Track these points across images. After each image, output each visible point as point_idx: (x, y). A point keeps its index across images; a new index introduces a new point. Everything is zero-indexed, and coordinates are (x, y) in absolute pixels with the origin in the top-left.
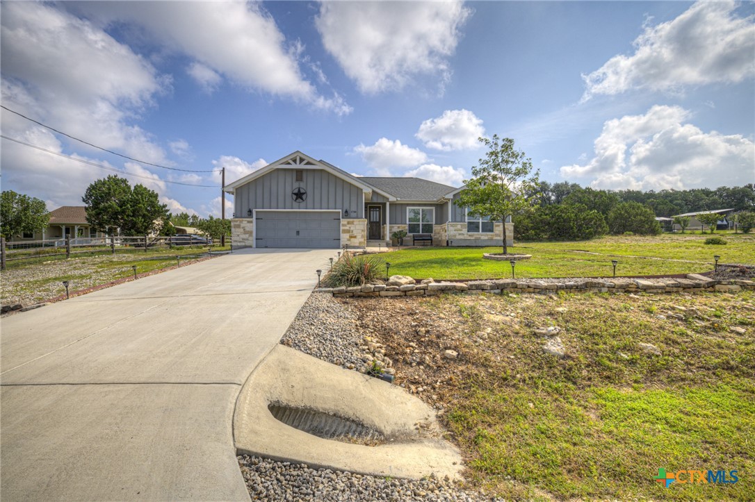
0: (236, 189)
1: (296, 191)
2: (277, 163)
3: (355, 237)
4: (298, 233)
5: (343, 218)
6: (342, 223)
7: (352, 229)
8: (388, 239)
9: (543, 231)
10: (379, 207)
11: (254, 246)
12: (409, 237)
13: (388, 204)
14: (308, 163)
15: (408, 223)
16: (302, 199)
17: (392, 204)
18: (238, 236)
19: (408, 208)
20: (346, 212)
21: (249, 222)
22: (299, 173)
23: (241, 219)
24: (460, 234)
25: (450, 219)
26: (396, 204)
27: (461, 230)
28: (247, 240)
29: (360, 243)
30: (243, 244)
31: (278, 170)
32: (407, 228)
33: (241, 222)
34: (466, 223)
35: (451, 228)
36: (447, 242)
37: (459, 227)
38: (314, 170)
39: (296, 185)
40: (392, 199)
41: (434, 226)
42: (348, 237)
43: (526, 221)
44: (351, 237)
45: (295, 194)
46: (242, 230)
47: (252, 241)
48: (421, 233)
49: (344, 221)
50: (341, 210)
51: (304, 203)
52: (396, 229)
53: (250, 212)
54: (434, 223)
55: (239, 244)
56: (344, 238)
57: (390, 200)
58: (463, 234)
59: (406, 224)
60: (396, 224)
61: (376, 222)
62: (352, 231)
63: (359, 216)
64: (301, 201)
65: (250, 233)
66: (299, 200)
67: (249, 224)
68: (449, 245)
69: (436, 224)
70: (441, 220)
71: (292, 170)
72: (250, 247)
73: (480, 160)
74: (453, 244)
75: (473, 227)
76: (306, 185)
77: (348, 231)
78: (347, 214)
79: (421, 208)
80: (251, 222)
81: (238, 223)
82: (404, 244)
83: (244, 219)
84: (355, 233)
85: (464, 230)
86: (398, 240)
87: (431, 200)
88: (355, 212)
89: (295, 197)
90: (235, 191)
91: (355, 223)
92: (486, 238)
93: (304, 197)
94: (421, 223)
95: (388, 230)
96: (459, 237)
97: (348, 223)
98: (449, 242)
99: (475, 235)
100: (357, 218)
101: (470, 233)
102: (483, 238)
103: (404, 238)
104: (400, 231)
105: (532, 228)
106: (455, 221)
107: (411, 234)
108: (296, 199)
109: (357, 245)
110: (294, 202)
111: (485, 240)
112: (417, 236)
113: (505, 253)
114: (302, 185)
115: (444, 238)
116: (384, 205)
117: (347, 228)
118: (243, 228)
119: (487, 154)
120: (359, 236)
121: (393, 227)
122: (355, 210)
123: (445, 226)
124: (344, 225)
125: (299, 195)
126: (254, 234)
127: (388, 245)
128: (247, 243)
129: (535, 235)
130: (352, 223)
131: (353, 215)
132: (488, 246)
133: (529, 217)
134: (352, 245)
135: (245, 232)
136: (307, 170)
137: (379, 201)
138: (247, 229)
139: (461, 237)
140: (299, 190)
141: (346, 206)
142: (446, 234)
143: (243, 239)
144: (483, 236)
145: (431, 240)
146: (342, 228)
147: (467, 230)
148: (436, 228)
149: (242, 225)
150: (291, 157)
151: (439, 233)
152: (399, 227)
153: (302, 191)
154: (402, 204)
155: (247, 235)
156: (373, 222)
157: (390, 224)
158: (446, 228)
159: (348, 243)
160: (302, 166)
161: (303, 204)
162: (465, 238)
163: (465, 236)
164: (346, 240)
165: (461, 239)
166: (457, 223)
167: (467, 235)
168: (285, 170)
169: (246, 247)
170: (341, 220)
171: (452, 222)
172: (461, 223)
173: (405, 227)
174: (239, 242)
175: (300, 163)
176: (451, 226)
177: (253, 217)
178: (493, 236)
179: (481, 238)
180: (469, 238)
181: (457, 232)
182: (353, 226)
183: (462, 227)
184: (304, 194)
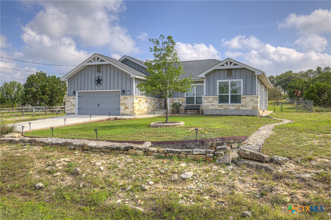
0: (68, 79)
2: (86, 62)
3: (128, 108)
4: (99, 105)
6: (121, 98)
7: (126, 102)
11: (77, 113)
14: (102, 60)
15: (185, 96)
16: (100, 84)
18: (69, 107)
20: (124, 91)
22: (99, 67)
23: (70, 97)
24: (212, 105)
27: (213, 102)
28: (73, 109)
29: (131, 112)
30: (71, 112)
31: (88, 66)
34: (218, 97)
35: (205, 101)
37: (211, 99)
38: (107, 65)
39: (97, 75)
42: (124, 108)
44: (126, 108)
45: (96, 80)
46: (70, 104)
47: (76, 110)
48: (195, 104)
49: (122, 97)
50: (120, 90)
51: (102, 85)
53: (75, 92)
56: (122, 107)
58: (214, 105)
60: (177, 97)
62: (126, 104)
64: (100, 85)
65: (74, 105)
66: (99, 84)
71: (94, 65)
72: (74, 114)
74: (207, 113)
76: (103, 75)
77: (124, 104)
79: (195, 85)
80: (74, 99)
81: (68, 99)
83: (71, 97)
84: (128, 106)
85: (215, 102)
86: (175, 110)
88: (129, 91)
89: (96, 82)
90: (67, 80)
91: (128, 98)
92: (234, 108)
93: (101, 82)
94: (195, 96)
96: (210, 107)
97: (124, 99)
98: (204, 111)
99: (225, 105)
100: (130, 95)
101: (220, 104)
102: (231, 108)
103: (180, 108)
104: (177, 103)
106: (209, 95)
107: (186, 105)
108: (97, 84)
109: (129, 113)
110: (96, 85)
112: (190, 106)
114: (101, 75)
117: (123, 102)
118: (71, 102)
120: (130, 108)
122: (129, 90)
124: (122, 100)
125: (99, 81)
126: (77, 106)
128: (73, 111)
130: (126, 98)
131: (128, 93)
134: (126, 113)
135: (72, 105)
136: (102, 65)
138: (73, 103)
139: (213, 107)
140: (99, 78)
141: (124, 88)
143: (71, 109)
144: (231, 106)
145: (199, 109)
146: (121, 102)
147: (218, 101)
149: (71, 101)
150: (92, 58)
152: (178, 100)
153: (100, 79)
155: (73, 107)
157: (171, 97)
159: (124, 112)
160: (99, 63)
161: (101, 87)
162: (216, 108)
163: (216, 106)
164: (123, 110)
165: (213, 109)
166: (209, 97)
167: (218, 106)
168: (92, 66)
169: (72, 114)
170: (121, 96)
171: (206, 95)
172: (213, 96)
173: (183, 100)
174: (69, 111)
175: (97, 61)
176: (205, 99)
177: (75, 96)
178: (239, 106)
179: (228, 108)
180: (219, 108)
181: (209, 103)
182: (126, 100)
183: (213, 100)
184: (101, 80)
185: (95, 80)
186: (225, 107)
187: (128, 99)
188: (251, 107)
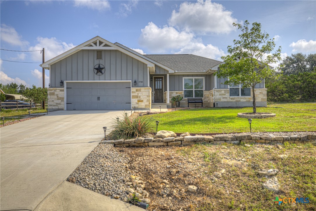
0: (51, 65)
1: (97, 67)
2: (82, 45)
3: (142, 101)
4: (99, 98)
5: (132, 87)
7: (139, 95)
8: (168, 102)
9: (295, 94)
10: (162, 78)
11: (65, 109)
12: (185, 100)
13: (168, 75)
14: (106, 45)
15: (184, 89)
16: (102, 73)
17: (171, 76)
18: (53, 101)
19: (184, 78)
20: (135, 82)
21: (61, 90)
22: (99, 53)
23: (55, 89)
24: (224, 98)
25: (216, 86)
26: (174, 75)
27: (225, 95)
28: (60, 104)
29: (146, 106)
30: (57, 107)
31: (83, 50)
32: (183, 93)
33: (55, 90)
34: (229, 89)
35: (217, 93)
36: (214, 104)
37: (223, 92)
38: (110, 50)
39: (97, 62)
40: (171, 71)
41: (204, 91)
42: (137, 101)
43: (281, 86)
44: (139, 101)
45: (96, 69)
46: (56, 97)
47: (64, 105)
48: (194, 97)
49: (133, 89)
50: (131, 81)
51: (104, 75)
52: (175, 94)
53: (62, 83)
54: (204, 89)
55: (54, 107)
56: (134, 102)
57: (169, 72)
58: (226, 98)
59: (182, 90)
60: (174, 90)
61: (160, 89)
62: (140, 97)
63: (145, 85)
64: (101, 74)
65: (62, 99)
66: (99, 73)
67: (61, 92)
68: (215, 106)
69: (206, 90)
70: (209, 87)
71: (94, 50)
72: (62, 109)
73: (234, 41)
74: (219, 106)
75: (234, 92)
76: (104, 62)
77: (137, 97)
78: (135, 84)
79: (194, 78)
80: (63, 91)
81: (53, 91)
82: (180, 106)
83: (57, 88)
84: (142, 98)
85: (227, 94)
86: (176, 103)
87: (202, 71)
88: (142, 82)
89: (96, 71)
90: (50, 67)
92: (245, 100)
93: (103, 71)
94: (194, 90)
95: (168, 96)
96: (222, 100)
97: (137, 91)
98: (216, 104)
100: (143, 86)
101: (231, 97)
102: (242, 100)
103: (181, 102)
104: (177, 96)
105: (287, 92)
106: (220, 88)
107: (186, 98)
108: (97, 73)
109: (144, 107)
110: (95, 75)
111: (244, 102)
112: (191, 100)
113: (254, 112)
114: (102, 62)
115: (211, 101)
116: (166, 76)
117: (136, 94)
118: (57, 95)
119: (240, 36)
120: (145, 101)
121: (172, 93)
122: (142, 80)
123: (213, 91)
124: (133, 92)
125: (99, 70)
126: (65, 100)
127: (168, 107)
128: (60, 107)
129: (289, 97)
130: (140, 90)
131: (141, 84)
132: (244, 107)
133: (284, 83)
134: (140, 107)
135: (59, 99)
136: (105, 50)
137: (161, 73)
138: (60, 96)
139: (225, 100)
140: (99, 66)
141: (135, 78)
142: (213, 98)
143: (57, 104)
144: (243, 99)
145: (202, 102)
146: (132, 94)
147: (229, 94)
148: (206, 93)
149: (56, 93)
150: (93, 41)
151: (208, 97)
152: (177, 93)
153: (101, 67)
154: (179, 75)
155: (60, 101)
156: (158, 89)
157: (170, 90)
158: (213, 93)
159: (136, 106)
160: (101, 48)
161: (102, 76)
162: (228, 101)
163: (228, 99)
164: (135, 103)
165: (225, 102)
166: (221, 89)
167: (229, 98)
168: (88, 50)
169: (59, 110)
170: (131, 88)
171: (217, 88)
172: (225, 89)
173: (181, 93)
174: (54, 106)
175: (99, 45)
176: (217, 92)
177: (64, 87)
178: (250, 99)
179: (240, 100)
180: (231, 101)
181: (221, 96)
182: (140, 92)
183: (225, 92)
184: (103, 68)
185: (94, 68)
186: (237, 99)
187: (142, 91)
188: (260, 99)
